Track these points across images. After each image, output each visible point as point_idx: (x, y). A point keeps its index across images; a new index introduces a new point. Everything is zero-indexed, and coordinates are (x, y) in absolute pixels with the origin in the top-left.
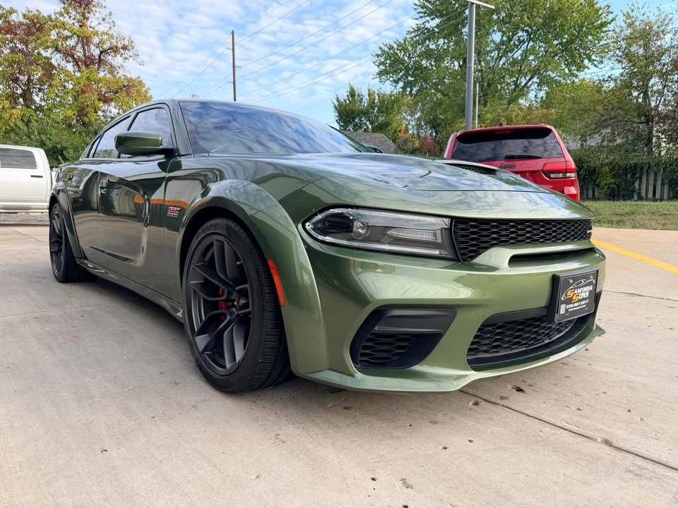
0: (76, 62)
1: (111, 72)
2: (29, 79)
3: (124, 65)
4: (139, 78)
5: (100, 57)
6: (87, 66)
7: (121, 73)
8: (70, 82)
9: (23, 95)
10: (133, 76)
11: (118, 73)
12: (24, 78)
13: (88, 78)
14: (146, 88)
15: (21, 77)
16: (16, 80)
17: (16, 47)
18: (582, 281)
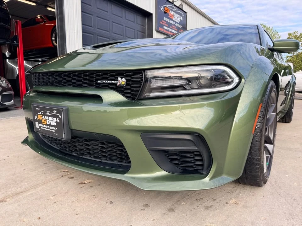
18: (47, 111)
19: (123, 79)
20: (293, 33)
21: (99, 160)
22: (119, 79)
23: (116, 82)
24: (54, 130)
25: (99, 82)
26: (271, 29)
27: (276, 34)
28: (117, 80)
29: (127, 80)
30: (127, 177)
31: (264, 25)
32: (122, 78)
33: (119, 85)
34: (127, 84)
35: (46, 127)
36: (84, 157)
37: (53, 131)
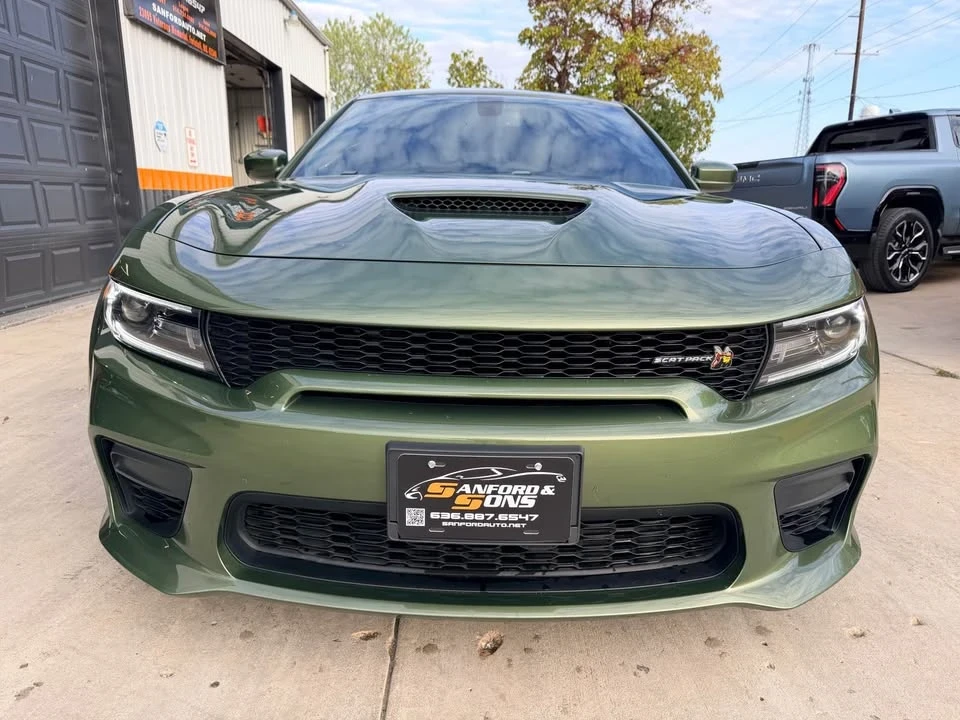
0: (621, 23)
1: (667, 32)
2: (566, 57)
3: (684, 17)
4: (704, 32)
5: (652, 11)
6: (634, 27)
7: (680, 30)
8: (610, 53)
9: (559, 79)
10: (696, 31)
11: (676, 30)
12: (560, 56)
13: (632, 45)
14: (713, 45)
15: (557, 56)
16: (552, 60)
17: (557, 17)
18: (493, 469)
19: (727, 349)
20: (462, 55)
21: (610, 571)
22: (718, 349)
23: (709, 358)
24: (520, 521)
25: (658, 360)
26: (405, 34)
27: (419, 51)
28: (713, 353)
29: (735, 351)
30: (731, 594)
31: (387, 17)
32: (723, 349)
33: (717, 366)
34: (735, 362)
35: (481, 517)
36: (548, 574)
37: (517, 525)
